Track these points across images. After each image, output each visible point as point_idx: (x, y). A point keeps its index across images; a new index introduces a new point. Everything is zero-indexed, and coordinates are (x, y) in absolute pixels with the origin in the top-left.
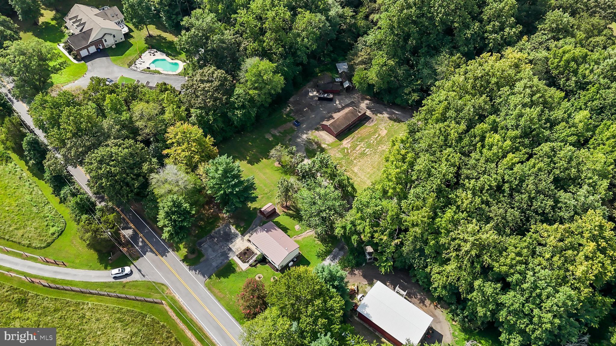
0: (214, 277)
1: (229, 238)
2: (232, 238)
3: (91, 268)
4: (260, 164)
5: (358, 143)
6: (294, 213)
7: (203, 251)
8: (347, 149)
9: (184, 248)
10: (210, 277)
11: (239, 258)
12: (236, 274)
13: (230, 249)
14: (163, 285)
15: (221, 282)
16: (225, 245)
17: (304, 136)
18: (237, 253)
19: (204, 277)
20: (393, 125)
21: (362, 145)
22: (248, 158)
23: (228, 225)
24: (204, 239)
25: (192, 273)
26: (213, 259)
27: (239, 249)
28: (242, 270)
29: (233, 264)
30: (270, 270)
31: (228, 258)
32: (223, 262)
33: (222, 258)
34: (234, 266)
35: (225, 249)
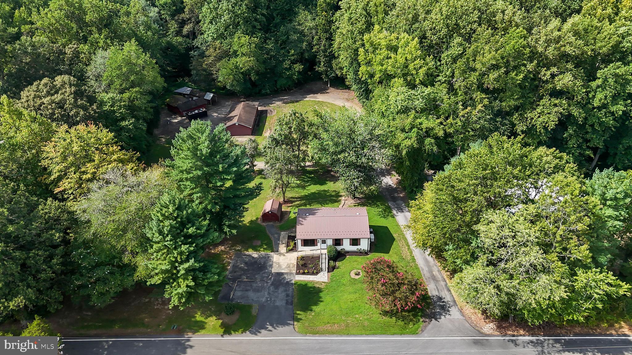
0: (301, 314)
1: (259, 265)
2: (265, 263)
6: (303, 202)
7: (243, 302)
9: (206, 318)
10: (296, 320)
11: (304, 273)
12: (325, 291)
13: (280, 274)
15: (319, 314)
16: (265, 275)
18: (294, 272)
19: (288, 325)
23: (239, 254)
26: (271, 299)
27: (291, 266)
28: (325, 283)
29: (306, 285)
30: (360, 259)
31: (288, 284)
32: (290, 292)
33: (281, 289)
34: (310, 285)
35: (271, 278)
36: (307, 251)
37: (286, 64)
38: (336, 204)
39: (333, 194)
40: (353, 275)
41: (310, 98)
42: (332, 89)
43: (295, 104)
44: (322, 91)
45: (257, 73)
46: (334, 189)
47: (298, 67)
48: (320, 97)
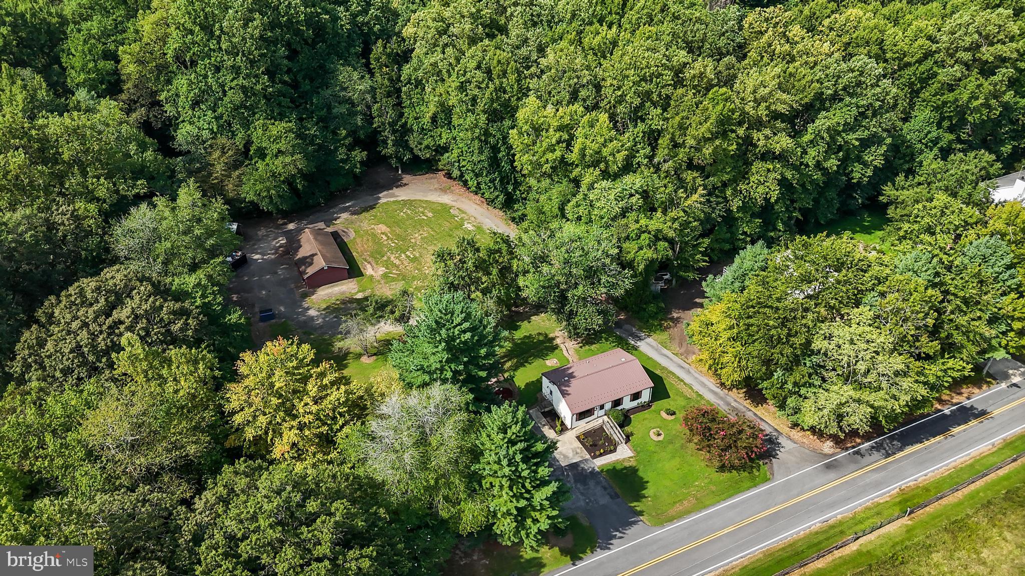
0: (638, 506)
5: (385, 258)
8: (389, 273)
9: (537, 551)
10: (641, 513)
11: (601, 455)
12: (641, 468)
13: (574, 466)
15: (656, 498)
17: (313, 313)
18: (588, 456)
19: (634, 523)
20: (375, 216)
21: (392, 256)
25: (619, 546)
26: (590, 501)
27: (579, 451)
28: (631, 457)
29: (614, 468)
30: (645, 414)
31: (593, 474)
32: (604, 484)
33: (592, 484)
34: (619, 467)
35: (568, 475)
36: (584, 425)
37: (341, 154)
38: (557, 351)
39: (541, 338)
40: (655, 438)
41: (385, 198)
42: (407, 178)
43: (373, 212)
44: (395, 183)
45: (304, 176)
46: (536, 332)
47: (359, 155)
48: (401, 194)
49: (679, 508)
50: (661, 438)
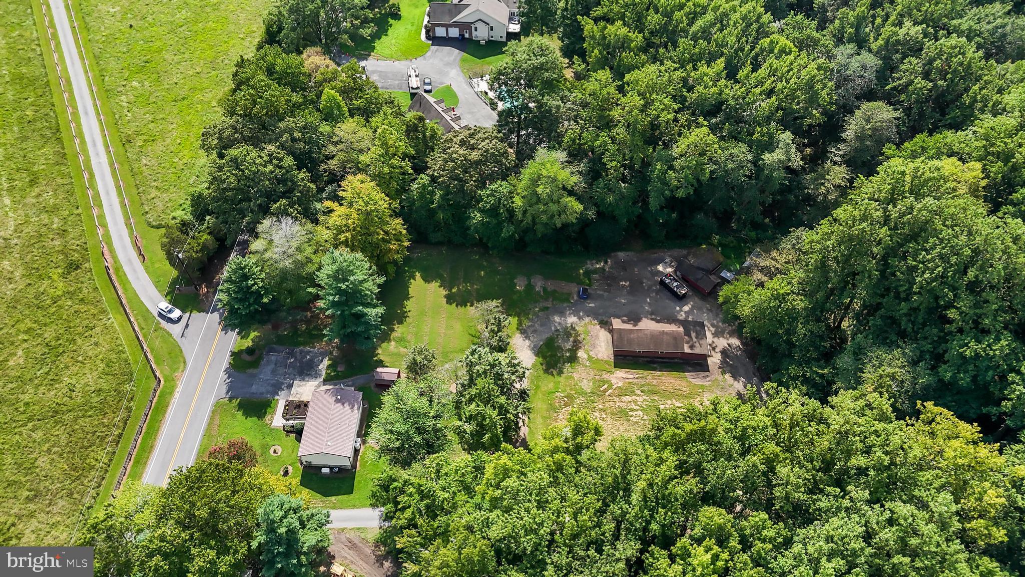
0: (236, 402)
1: (306, 370)
2: (308, 375)
3: (157, 284)
4: (461, 310)
5: (638, 392)
7: (263, 362)
8: (610, 387)
9: (252, 340)
10: (231, 399)
11: (286, 406)
12: (260, 422)
13: (290, 387)
14: (185, 362)
15: (233, 416)
16: (292, 376)
17: (572, 320)
18: (290, 399)
19: (227, 393)
21: (640, 399)
22: (454, 291)
23: (324, 355)
24: (281, 348)
25: (222, 376)
27: (298, 396)
28: (271, 423)
29: (271, 408)
31: (277, 394)
32: (265, 395)
33: (270, 389)
34: (269, 410)
35: (286, 380)
40: (274, 448)
49: (217, 422)
50: (272, 451)
